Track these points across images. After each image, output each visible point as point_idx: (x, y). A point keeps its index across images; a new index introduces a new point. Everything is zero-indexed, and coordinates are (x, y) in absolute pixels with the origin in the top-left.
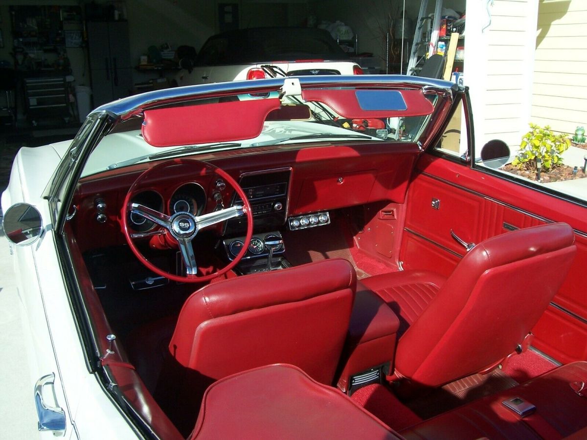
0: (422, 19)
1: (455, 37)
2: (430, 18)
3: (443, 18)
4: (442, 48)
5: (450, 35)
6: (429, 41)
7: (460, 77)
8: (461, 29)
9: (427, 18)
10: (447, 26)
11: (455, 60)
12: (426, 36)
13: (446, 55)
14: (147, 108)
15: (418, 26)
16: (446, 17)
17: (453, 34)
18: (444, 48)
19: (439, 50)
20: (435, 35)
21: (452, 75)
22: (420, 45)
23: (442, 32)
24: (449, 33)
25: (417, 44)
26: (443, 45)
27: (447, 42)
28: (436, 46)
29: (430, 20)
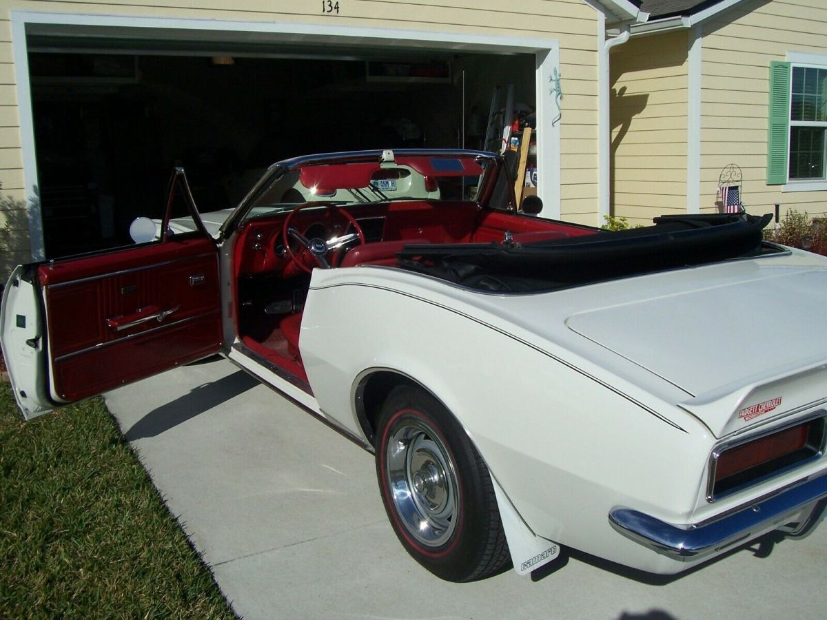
0: (494, 115)
1: (527, 132)
2: (502, 113)
3: (515, 112)
4: (515, 143)
5: (523, 130)
6: (502, 136)
7: (534, 173)
8: (533, 124)
9: (500, 113)
10: (520, 121)
11: (528, 156)
12: (498, 132)
13: (519, 150)
14: (302, 165)
15: (489, 122)
16: (519, 112)
17: (525, 129)
18: (518, 143)
19: (512, 145)
20: (507, 131)
21: (526, 171)
22: (492, 142)
23: (515, 127)
24: (522, 128)
25: (490, 140)
26: (516, 141)
27: (520, 137)
28: (509, 142)
29: (502, 116)
